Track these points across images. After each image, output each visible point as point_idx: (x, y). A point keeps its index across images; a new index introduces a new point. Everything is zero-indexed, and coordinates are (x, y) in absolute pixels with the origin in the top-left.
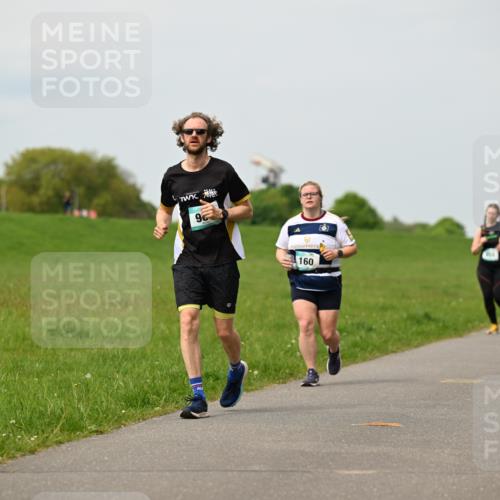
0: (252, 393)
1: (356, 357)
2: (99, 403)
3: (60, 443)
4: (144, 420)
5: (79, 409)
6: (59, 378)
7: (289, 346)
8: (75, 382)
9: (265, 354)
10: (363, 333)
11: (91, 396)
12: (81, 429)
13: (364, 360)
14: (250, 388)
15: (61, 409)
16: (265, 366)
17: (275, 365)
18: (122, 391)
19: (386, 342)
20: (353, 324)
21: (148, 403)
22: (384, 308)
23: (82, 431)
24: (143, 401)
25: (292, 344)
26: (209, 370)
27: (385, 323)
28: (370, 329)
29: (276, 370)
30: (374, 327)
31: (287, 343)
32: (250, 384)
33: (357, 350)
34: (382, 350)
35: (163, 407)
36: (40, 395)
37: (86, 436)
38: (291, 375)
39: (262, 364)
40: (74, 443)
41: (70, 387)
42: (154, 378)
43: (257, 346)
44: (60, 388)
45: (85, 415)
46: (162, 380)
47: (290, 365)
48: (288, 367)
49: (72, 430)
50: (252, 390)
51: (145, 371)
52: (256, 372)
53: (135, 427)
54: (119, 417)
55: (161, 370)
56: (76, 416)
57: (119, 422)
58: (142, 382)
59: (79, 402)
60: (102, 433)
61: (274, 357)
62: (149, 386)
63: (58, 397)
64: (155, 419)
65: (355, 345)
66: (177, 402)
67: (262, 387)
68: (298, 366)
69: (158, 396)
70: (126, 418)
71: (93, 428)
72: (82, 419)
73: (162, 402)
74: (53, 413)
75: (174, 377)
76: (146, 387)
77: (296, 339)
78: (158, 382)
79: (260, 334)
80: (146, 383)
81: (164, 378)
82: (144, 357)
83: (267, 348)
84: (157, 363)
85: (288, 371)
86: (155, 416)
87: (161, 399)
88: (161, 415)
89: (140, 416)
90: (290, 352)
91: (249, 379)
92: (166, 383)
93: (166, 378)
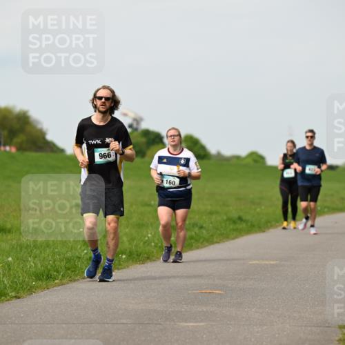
0: (120, 271)
1: (192, 246)
2: (17, 277)
4: (48, 289)
5: (4, 281)
7: (147, 238)
8: (1, 263)
9: (130, 244)
10: (196, 229)
11: (12, 272)
12: (5, 295)
13: (198, 248)
14: (120, 267)
16: (130, 252)
17: (137, 251)
18: (33, 270)
19: (212, 236)
20: (190, 224)
21: (51, 277)
22: (211, 213)
23: (6, 297)
24: (47, 276)
25: (148, 237)
27: (211, 223)
28: (201, 227)
29: (137, 255)
30: (204, 226)
31: (145, 237)
32: (120, 265)
33: (193, 241)
34: (210, 241)
35: (61, 280)
37: (8, 300)
38: (148, 258)
39: (128, 251)
42: (55, 261)
43: (125, 239)
45: (8, 285)
46: (60, 262)
47: (147, 251)
48: (146, 253)
50: (121, 268)
51: (48, 256)
52: (124, 256)
53: (42, 293)
54: (31, 287)
55: (59, 255)
56: (2, 286)
57: (31, 290)
58: (47, 263)
59: (3, 276)
60: (19, 298)
61: (136, 246)
62: (52, 266)
64: (55, 288)
65: (192, 238)
66: (70, 277)
67: (128, 267)
68: (153, 252)
69: (58, 272)
70: (36, 288)
71: (13, 294)
72: (6, 288)
73: (60, 277)
75: (68, 260)
76: (49, 267)
77: (151, 234)
78: (58, 263)
79: (127, 230)
80: (49, 264)
81: (61, 260)
82: (48, 246)
83: (132, 240)
84: (56, 250)
85: (146, 256)
86: (56, 286)
87: (59, 275)
88: (59, 286)
89: (45, 286)
90: (147, 243)
91: (119, 261)
92: (63, 264)
93: (63, 260)
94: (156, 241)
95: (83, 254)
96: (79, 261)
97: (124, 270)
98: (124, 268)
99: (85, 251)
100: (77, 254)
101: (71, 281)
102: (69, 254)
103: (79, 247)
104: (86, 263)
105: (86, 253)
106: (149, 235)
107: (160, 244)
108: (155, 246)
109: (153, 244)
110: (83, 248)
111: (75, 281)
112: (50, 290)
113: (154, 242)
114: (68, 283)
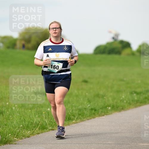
0: (108, 116)
2: (53, 119)
3: (39, 133)
4: (69, 125)
5: (45, 121)
6: (38, 110)
7: (122, 98)
8: (44, 112)
9: (113, 101)
11: (50, 116)
12: (46, 128)
14: (107, 114)
15: (39, 121)
17: (117, 105)
21: (71, 119)
23: (46, 129)
24: (69, 118)
25: (123, 98)
26: (93, 107)
29: (117, 107)
32: (107, 112)
35: (76, 121)
36: (31, 116)
37: (48, 131)
39: (112, 105)
40: (44, 134)
41: (42, 113)
42: (73, 110)
43: (110, 99)
44: (39, 114)
45: (48, 123)
46: (75, 111)
48: (121, 106)
49: (43, 129)
51: (69, 108)
52: (110, 108)
55: (75, 107)
56: (44, 124)
58: (68, 111)
59: (45, 119)
60: (53, 130)
61: (116, 102)
62: (71, 113)
63: (38, 117)
64: (73, 125)
66: (81, 119)
67: (112, 113)
68: (125, 106)
69: (74, 116)
71: (50, 128)
72: (46, 125)
73: (76, 119)
74: (36, 123)
75: (80, 110)
76: (70, 113)
77: (124, 96)
78: (74, 112)
79: (111, 94)
80: (70, 112)
81: (76, 110)
82: (69, 102)
83: (114, 99)
84: (74, 105)
85: (121, 108)
86: (73, 124)
87: (75, 118)
88: (75, 123)
89: (67, 124)
90: (122, 101)
91: (107, 111)
92: (77, 112)
93: (77, 110)
94: (127, 100)
95: (87, 107)
96: (85, 110)
97: (110, 115)
98: (110, 114)
99: (89, 105)
100: (84, 107)
101: (81, 121)
102: (80, 107)
103: (85, 103)
104: (89, 111)
105: (90, 106)
106: (123, 97)
107: (129, 102)
108: (127, 102)
109: (125, 101)
110: (88, 103)
111: (83, 121)
112: (70, 126)
113: (126, 100)
114: (79, 122)
